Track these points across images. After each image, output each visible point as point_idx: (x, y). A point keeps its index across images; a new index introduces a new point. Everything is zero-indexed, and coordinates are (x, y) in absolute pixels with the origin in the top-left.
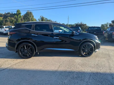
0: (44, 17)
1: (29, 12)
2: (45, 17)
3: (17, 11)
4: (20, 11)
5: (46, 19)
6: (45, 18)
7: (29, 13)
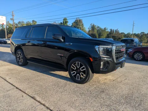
0: (95, 25)
1: (79, 19)
2: (97, 25)
3: (64, 20)
4: (66, 19)
5: (98, 27)
6: (96, 27)
7: (78, 21)
